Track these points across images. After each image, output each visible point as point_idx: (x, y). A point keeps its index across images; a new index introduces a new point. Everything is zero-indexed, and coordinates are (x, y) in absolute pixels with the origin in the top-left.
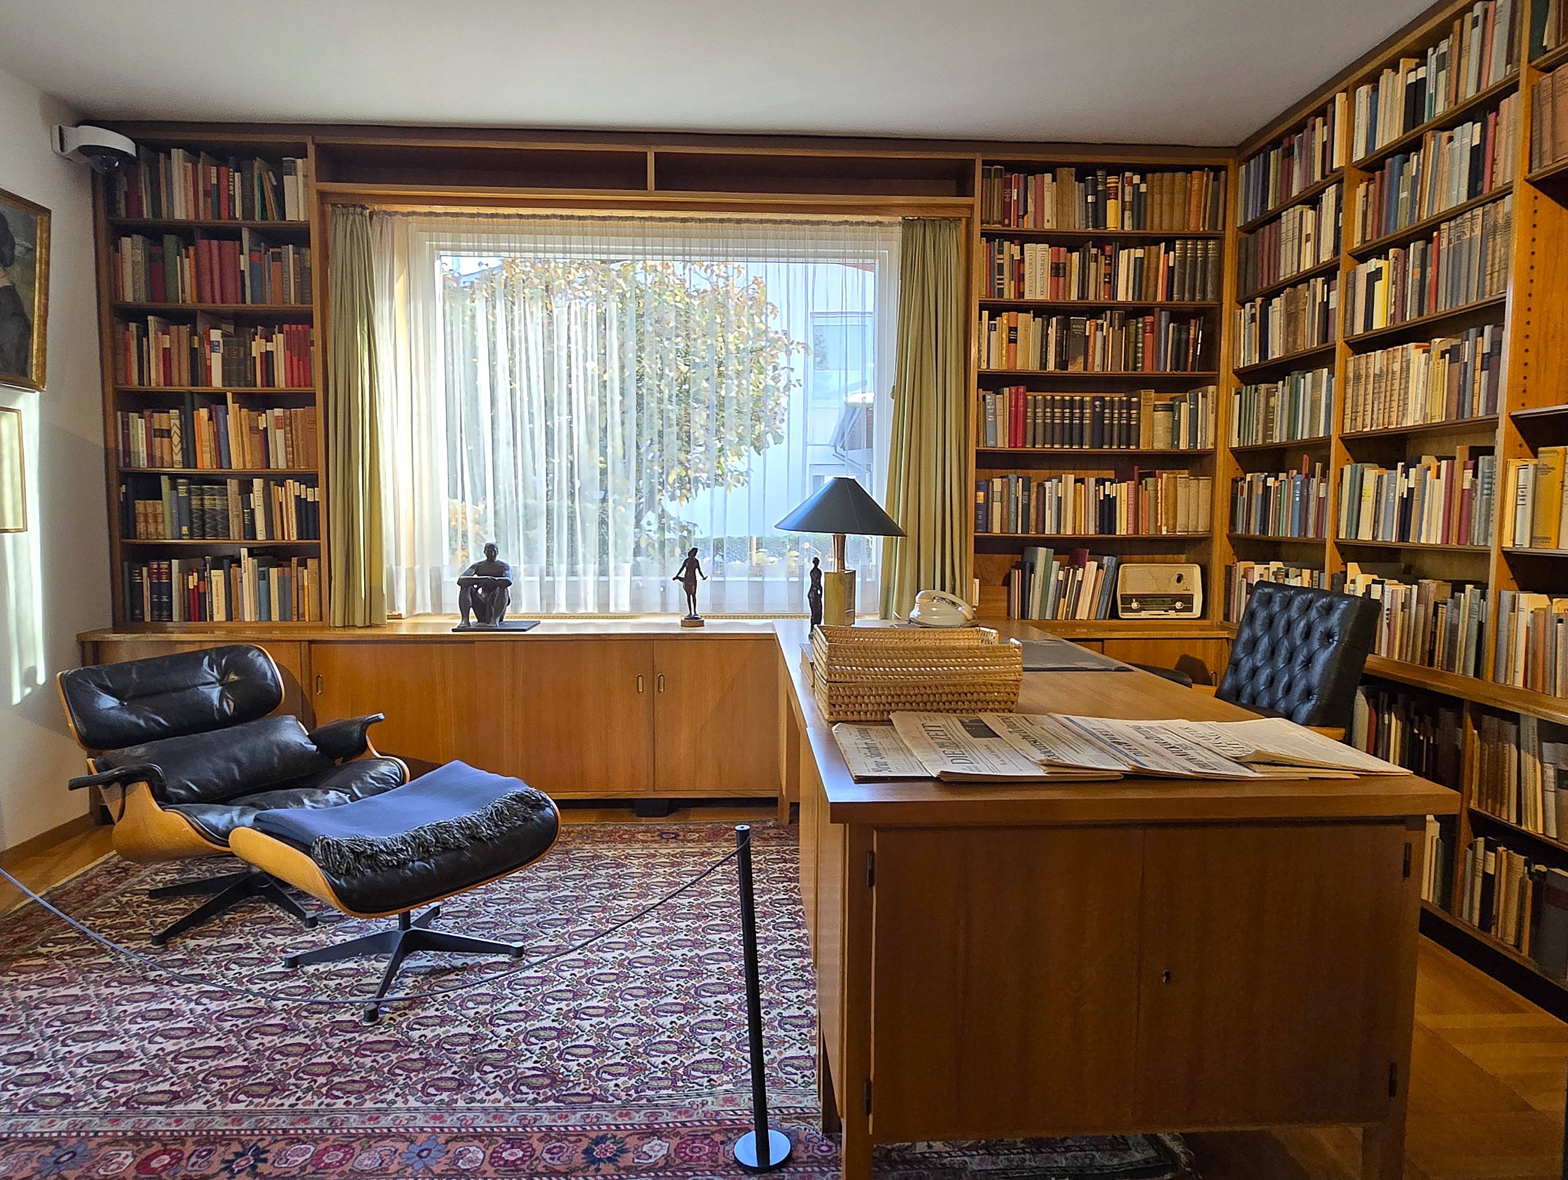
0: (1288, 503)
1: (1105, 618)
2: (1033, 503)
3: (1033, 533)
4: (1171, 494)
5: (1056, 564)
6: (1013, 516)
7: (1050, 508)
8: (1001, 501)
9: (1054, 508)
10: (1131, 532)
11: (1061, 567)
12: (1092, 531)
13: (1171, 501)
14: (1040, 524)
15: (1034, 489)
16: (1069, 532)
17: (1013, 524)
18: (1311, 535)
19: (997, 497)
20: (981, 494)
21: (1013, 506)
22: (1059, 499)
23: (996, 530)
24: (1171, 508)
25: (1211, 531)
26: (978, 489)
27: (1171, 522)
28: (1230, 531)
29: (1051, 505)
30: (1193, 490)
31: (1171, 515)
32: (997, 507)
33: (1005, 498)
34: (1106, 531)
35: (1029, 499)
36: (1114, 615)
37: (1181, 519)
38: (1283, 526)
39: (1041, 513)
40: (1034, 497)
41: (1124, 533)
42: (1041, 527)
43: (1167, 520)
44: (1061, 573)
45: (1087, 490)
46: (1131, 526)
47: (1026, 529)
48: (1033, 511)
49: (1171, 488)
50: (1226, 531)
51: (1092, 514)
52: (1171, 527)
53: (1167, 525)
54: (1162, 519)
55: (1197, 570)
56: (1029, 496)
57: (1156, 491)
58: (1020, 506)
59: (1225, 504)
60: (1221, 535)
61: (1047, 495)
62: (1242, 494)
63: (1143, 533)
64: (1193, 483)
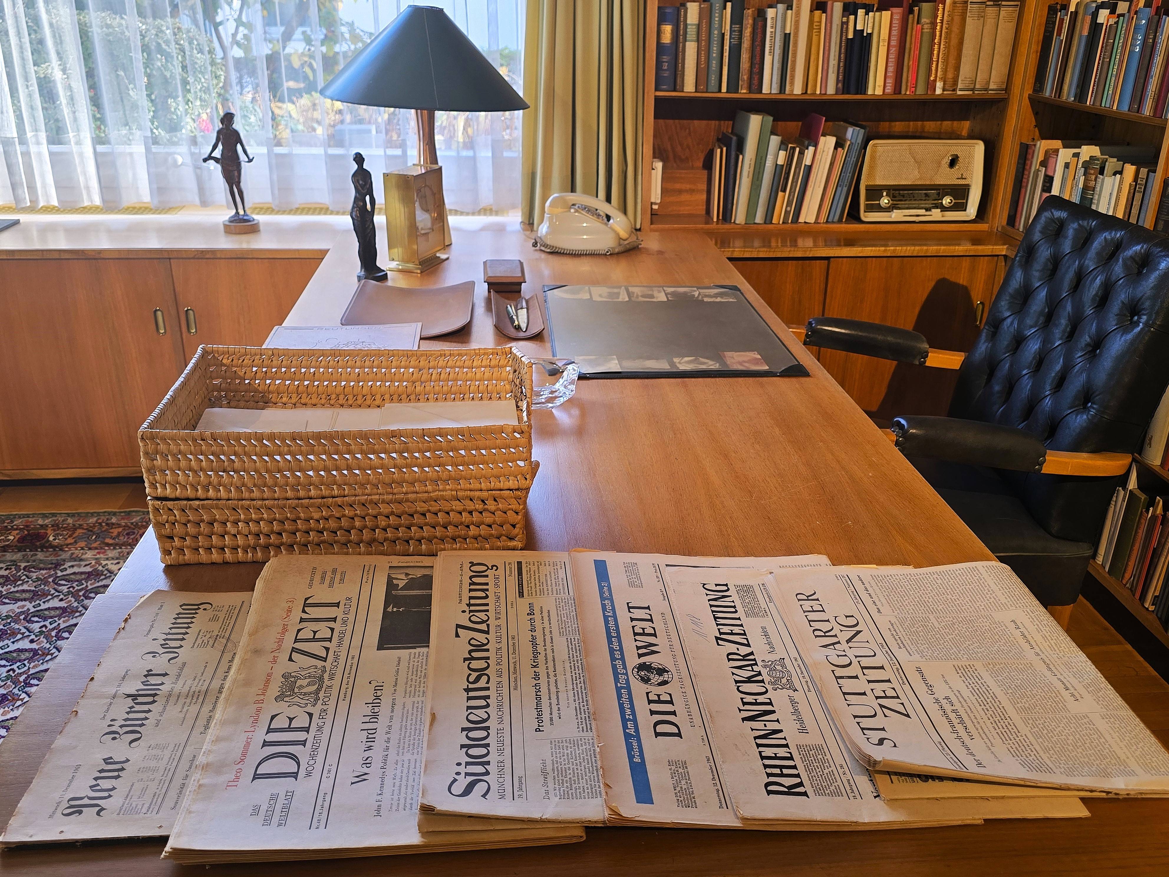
0: (1122, 54)
1: (840, 221)
2: (746, 44)
3: (743, 92)
4: (955, 29)
5: (775, 140)
6: (714, 64)
7: (773, 52)
8: (698, 40)
9: (778, 51)
10: (889, 90)
11: (783, 145)
12: (831, 90)
13: (954, 41)
14: (756, 78)
15: (748, 22)
16: (798, 90)
17: (713, 78)
18: (1147, 110)
19: (692, 32)
20: (668, 29)
21: (715, 49)
22: (787, 37)
23: (689, 86)
24: (953, 53)
25: (1007, 89)
26: (662, 19)
27: (950, 75)
28: (1035, 90)
29: (772, 47)
30: (990, 22)
31: (952, 61)
32: (691, 49)
33: (704, 36)
34: (853, 88)
35: (740, 38)
36: (854, 215)
37: (966, 70)
38: (1109, 90)
39: (757, 59)
40: (747, 33)
41: (879, 92)
42: (756, 82)
43: (945, 71)
44: (782, 154)
45: (829, 21)
46: (890, 81)
47: (733, 86)
48: (745, 56)
49: (957, 19)
50: (1028, 91)
51: (833, 62)
52: (950, 82)
53: (944, 80)
54: (938, 69)
55: (979, 149)
56: (741, 32)
57: (934, 24)
58: (727, 48)
59: (1034, 47)
60: (1021, 95)
61: (769, 30)
62: (1059, 34)
63: (907, 92)
64: (991, 11)
